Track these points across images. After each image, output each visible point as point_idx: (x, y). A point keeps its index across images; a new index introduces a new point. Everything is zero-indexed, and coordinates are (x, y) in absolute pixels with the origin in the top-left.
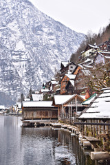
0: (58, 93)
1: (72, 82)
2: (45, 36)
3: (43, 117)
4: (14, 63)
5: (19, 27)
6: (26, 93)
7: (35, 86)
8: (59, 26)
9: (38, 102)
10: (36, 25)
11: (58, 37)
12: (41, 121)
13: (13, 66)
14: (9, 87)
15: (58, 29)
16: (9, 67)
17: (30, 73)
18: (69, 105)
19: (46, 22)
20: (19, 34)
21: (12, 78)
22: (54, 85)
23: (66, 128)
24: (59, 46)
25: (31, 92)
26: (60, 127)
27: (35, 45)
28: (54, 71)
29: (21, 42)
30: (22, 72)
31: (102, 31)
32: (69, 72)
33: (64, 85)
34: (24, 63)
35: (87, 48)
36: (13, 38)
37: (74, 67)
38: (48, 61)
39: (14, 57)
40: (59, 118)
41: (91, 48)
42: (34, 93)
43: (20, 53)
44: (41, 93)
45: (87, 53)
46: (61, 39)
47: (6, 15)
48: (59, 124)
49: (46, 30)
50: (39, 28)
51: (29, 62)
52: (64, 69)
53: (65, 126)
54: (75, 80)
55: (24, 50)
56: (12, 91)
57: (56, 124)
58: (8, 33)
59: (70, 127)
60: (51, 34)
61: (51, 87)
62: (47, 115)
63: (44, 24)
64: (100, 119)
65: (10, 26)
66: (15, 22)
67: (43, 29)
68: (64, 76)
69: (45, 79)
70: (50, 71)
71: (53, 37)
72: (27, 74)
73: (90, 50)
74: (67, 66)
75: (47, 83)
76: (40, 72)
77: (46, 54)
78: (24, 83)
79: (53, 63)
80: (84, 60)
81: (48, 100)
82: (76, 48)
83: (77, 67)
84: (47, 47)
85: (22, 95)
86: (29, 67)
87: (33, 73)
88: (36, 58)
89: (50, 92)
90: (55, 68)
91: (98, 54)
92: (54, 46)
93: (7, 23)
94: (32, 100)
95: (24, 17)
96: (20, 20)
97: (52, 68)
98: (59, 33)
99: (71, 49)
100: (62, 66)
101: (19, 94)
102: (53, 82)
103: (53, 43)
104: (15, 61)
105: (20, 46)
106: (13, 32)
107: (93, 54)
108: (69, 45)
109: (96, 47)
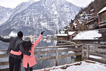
0: (70, 31)
1: (75, 27)
2: (65, 9)
3: (64, 39)
4: (53, 19)
5: (55, 6)
6: (58, 30)
7: (62, 28)
8: (71, 4)
9: (63, 34)
10: (62, 4)
11: (70, 9)
12: (63, 41)
13: (53, 21)
14: (52, 28)
15: (70, 5)
16: (52, 21)
17: (60, 23)
18: (73, 35)
19: (65, 3)
20: (55, 8)
21: (53, 25)
22: (68, 28)
23: (72, 43)
24: (71, 12)
25: (60, 30)
26: (70, 43)
27: (61, 12)
28: (69, 22)
29: (56, 11)
30: (57, 23)
31: (87, 6)
32: (74, 23)
33: (72, 27)
34: (58, 19)
35: (82, 13)
36: (53, 10)
37: (76, 20)
38: (66, 18)
39: (54, 17)
40: (70, 40)
41: (83, 13)
42: (61, 31)
43: (56, 15)
44: (64, 30)
45: (81, 15)
46: (71, 9)
47: (51, 2)
48: (70, 42)
49: (65, 6)
50: (63, 5)
51: (59, 19)
52: (72, 21)
53: (72, 42)
54: (76, 26)
55: (57, 14)
56: (53, 30)
57: (69, 42)
58: (51, 8)
59: (73, 43)
60: (67, 7)
61: (68, 29)
62: (66, 39)
63: (65, 4)
64: (78, 40)
65: (52, 6)
66: (54, 4)
67: (64, 6)
68: (72, 24)
69: (65, 25)
70: (67, 22)
71: (68, 9)
72: (59, 23)
73: (83, 14)
74: (74, 20)
75: (66, 27)
76: (64, 22)
77: (66, 15)
78: (57, 27)
79: (68, 19)
80: (80, 18)
81: (66, 33)
82: (77, 12)
83: (77, 20)
84: (66, 12)
85: (57, 31)
86: (59, 20)
87: (61, 23)
88: (62, 17)
89: (67, 30)
90: (69, 21)
91: (85, 15)
92: (69, 12)
93: (51, 5)
94: (60, 33)
95: (57, 2)
96: (56, 3)
97: (68, 21)
98: (71, 7)
99: (75, 13)
100: (72, 20)
101: (56, 31)
102: (68, 27)
103: (68, 11)
104: (54, 18)
105: (56, 13)
106: (53, 8)
107: (83, 15)
108: (75, 11)
109: (85, 13)
